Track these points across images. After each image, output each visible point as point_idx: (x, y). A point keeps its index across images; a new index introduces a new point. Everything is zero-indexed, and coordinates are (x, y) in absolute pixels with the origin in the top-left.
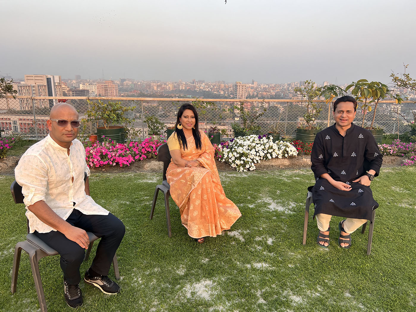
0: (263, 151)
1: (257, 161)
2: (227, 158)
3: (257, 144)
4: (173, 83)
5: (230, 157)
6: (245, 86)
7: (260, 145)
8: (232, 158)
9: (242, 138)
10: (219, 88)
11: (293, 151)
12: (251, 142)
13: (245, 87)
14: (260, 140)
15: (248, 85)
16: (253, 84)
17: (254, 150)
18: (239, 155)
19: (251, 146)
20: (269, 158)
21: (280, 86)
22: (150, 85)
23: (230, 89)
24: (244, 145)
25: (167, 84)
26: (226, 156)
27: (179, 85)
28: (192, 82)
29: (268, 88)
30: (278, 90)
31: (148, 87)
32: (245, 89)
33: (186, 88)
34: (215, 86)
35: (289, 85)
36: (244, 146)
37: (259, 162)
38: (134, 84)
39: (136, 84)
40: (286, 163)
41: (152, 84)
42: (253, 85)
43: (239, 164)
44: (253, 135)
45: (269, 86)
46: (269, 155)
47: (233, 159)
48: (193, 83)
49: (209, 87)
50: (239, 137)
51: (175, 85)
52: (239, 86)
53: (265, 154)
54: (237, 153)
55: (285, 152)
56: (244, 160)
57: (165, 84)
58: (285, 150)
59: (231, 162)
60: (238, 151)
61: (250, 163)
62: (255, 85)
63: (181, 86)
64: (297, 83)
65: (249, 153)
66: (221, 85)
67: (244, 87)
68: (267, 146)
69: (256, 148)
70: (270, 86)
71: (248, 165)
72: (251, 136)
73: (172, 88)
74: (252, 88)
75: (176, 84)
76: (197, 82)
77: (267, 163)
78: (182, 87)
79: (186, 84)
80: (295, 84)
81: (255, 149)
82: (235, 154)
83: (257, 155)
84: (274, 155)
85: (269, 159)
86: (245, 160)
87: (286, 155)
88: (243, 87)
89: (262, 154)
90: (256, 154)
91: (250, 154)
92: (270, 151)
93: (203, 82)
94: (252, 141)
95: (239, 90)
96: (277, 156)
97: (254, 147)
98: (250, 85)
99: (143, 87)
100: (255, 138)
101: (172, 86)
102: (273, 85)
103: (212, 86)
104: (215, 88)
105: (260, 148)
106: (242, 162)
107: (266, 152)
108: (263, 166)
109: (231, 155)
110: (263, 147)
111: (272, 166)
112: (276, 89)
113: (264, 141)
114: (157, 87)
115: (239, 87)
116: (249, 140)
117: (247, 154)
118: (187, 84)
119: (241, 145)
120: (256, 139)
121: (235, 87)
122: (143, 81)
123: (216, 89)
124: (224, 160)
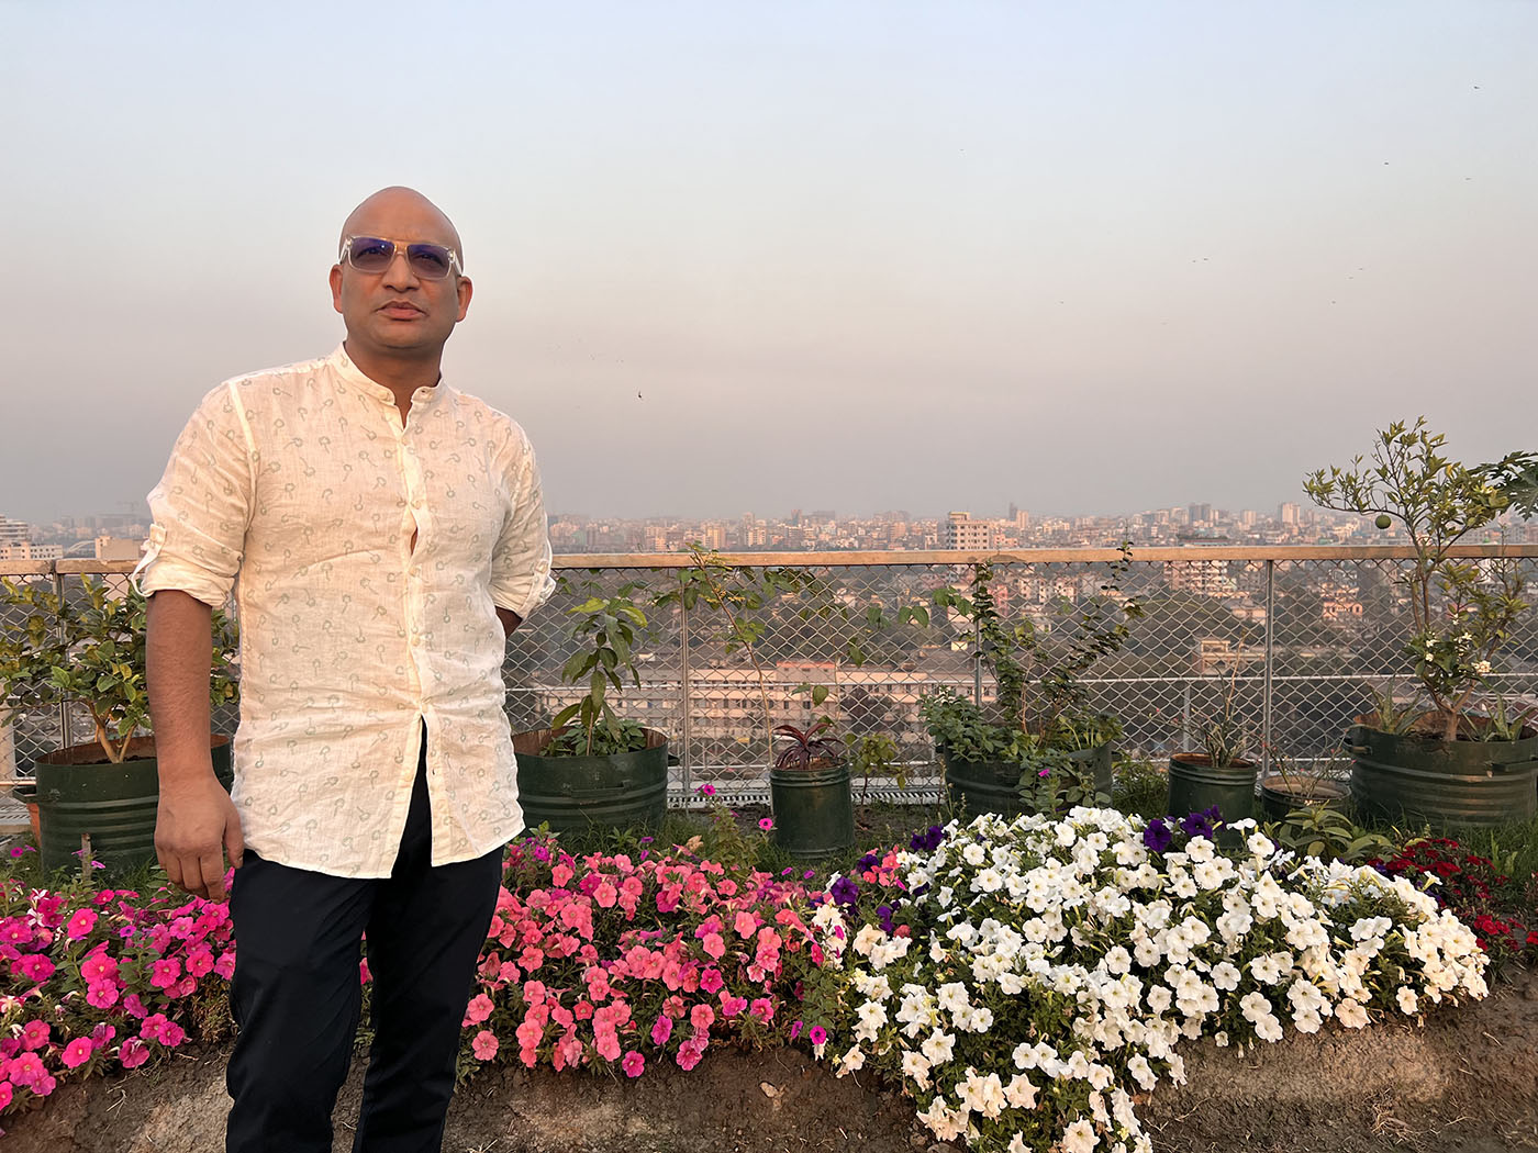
0: (1202, 967)
1: (1159, 1066)
2: (881, 1031)
3: (1140, 895)
4: (723, 524)
5: (912, 1031)
6: (985, 527)
7: (1162, 909)
8: (926, 1045)
9: (1003, 829)
10: (888, 538)
11: (1452, 951)
12: (1086, 879)
13: (985, 531)
14: (1161, 867)
15: (993, 525)
16: (1013, 517)
17: (1116, 958)
18: (990, 1021)
19: (1091, 912)
20: (1260, 1030)
21: (1114, 523)
22: (643, 533)
23: (929, 537)
24: (1030, 904)
25: (703, 528)
26: (871, 1017)
27: (743, 531)
28: (790, 518)
29: (1071, 531)
30: (1110, 539)
31: (635, 541)
32: (985, 538)
33: (768, 540)
34: (874, 528)
35: (1149, 518)
36: (1029, 914)
37: (1178, 1072)
38: (588, 532)
39: (594, 532)
40: (1414, 1071)
41: (650, 531)
42: (1013, 524)
43: (994, 1111)
44: (1096, 815)
45: (1073, 524)
46: (1256, 1009)
47: (939, 1049)
48: (795, 524)
49: (850, 535)
50: (981, 822)
51: (732, 529)
52: (962, 528)
53: (1222, 994)
54: (973, 993)
55: (1394, 968)
56: (1038, 1076)
57: (695, 528)
58: (1395, 953)
59: (924, 1084)
60: (977, 967)
61: (1095, 1100)
62: (1021, 523)
63: (750, 534)
64: (1181, 513)
65: (1081, 997)
66: (896, 524)
67: (980, 530)
68: (1235, 923)
69: (1133, 935)
70: (1078, 523)
71: (1084, 1125)
72: (1080, 814)
73: (720, 540)
74: (1010, 533)
75: (734, 528)
76: (808, 517)
77: (1250, 1085)
78: (755, 538)
79: (770, 526)
80: (1173, 515)
81: (1131, 948)
82: (954, 996)
83: (1148, 1009)
84: (1308, 1009)
85: (1260, 1042)
86: (1051, 1066)
87: (1407, 1001)
88: (978, 530)
89: (1198, 1000)
90: (1143, 1003)
91: (1095, 1006)
92: (1268, 969)
93: (832, 516)
94: (1090, 871)
95: (962, 541)
96: (1327, 1011)
97: (1121, 930)
98: (1002, 522)
99: (617, 542)
100: (1114, 839)
101: (720, 536)
102: (1088, 521)
103: (861, 532)
104: (875, 535)
105: (1173, 937)
106: (1023, 1094)
107: (1227, 976)
108: (1214, 1114)
109: (916, 1009)
110: (1195, 931)
111: (1301, 1110)
112: (1101, 535)
113: (1199, 871)
114: (668, 540)
115: (963, 531)
116: (1065, 856)
117: (1069, 1012)
118: (774, 527)
119: (999, 907)
120: (1125, 852)
121: (945, 533)
122: (620, 520)
123: (878, 539)
124: (854, 1060)
